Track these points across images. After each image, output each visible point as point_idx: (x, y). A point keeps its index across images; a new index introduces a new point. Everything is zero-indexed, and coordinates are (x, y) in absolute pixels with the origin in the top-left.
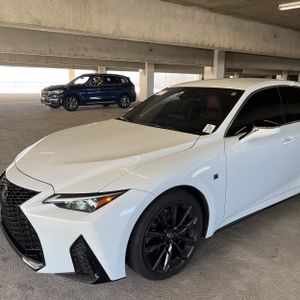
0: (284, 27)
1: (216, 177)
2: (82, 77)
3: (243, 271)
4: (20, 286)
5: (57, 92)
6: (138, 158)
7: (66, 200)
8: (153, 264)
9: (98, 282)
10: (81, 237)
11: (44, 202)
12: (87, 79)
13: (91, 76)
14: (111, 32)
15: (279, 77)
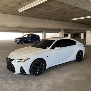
0: (76, 23)
1: (47, 57)
2: (26, 35)
4: (11, 77)
5: (19, 39)
6: (33, 53)
8: (35, 72)
9: (25, 74)
10: (22, 66)
12: (27, 36)
13: (28, 35)
15: (82, 34)
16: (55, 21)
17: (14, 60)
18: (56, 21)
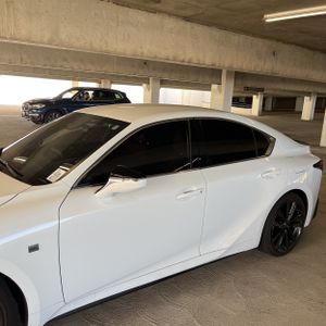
5: (38, 106)
15: (306, 98)
16: (182, 23)
18: (189, 25)
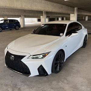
0: (64, 5)
1: (66, 46)
3: (74, 68)
7: (34, 57)
9: (46, 76)
11: (28, 58)
14: (20, 7)
15: (59, 18)
17: (25, 56)
